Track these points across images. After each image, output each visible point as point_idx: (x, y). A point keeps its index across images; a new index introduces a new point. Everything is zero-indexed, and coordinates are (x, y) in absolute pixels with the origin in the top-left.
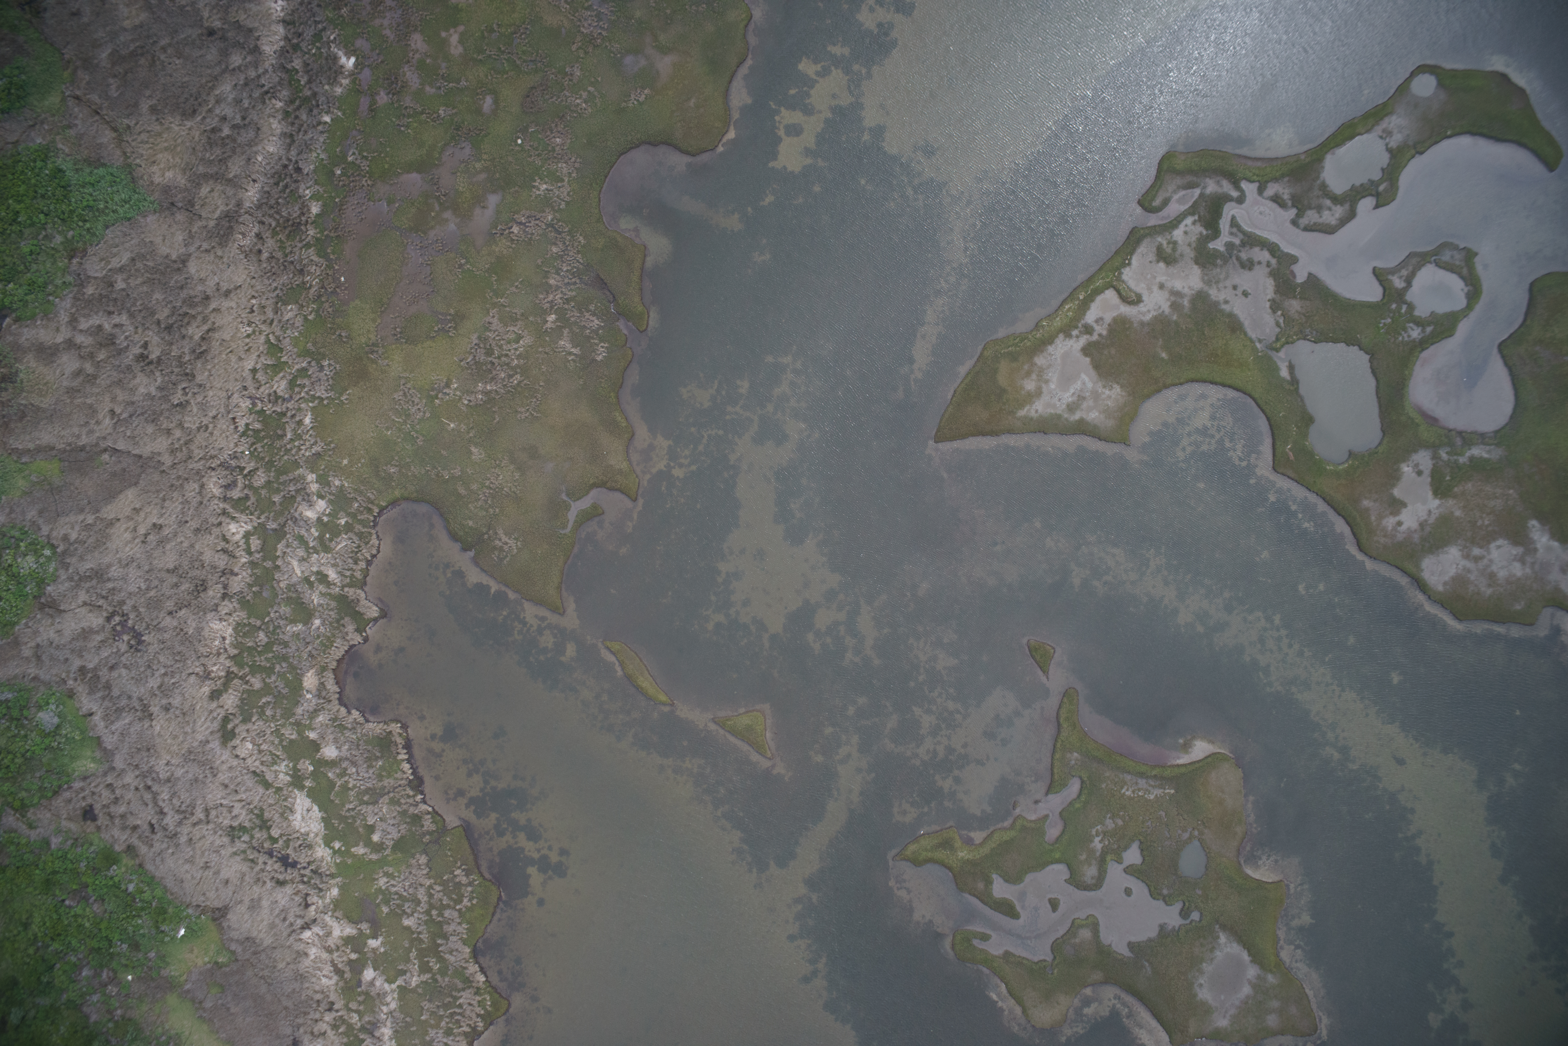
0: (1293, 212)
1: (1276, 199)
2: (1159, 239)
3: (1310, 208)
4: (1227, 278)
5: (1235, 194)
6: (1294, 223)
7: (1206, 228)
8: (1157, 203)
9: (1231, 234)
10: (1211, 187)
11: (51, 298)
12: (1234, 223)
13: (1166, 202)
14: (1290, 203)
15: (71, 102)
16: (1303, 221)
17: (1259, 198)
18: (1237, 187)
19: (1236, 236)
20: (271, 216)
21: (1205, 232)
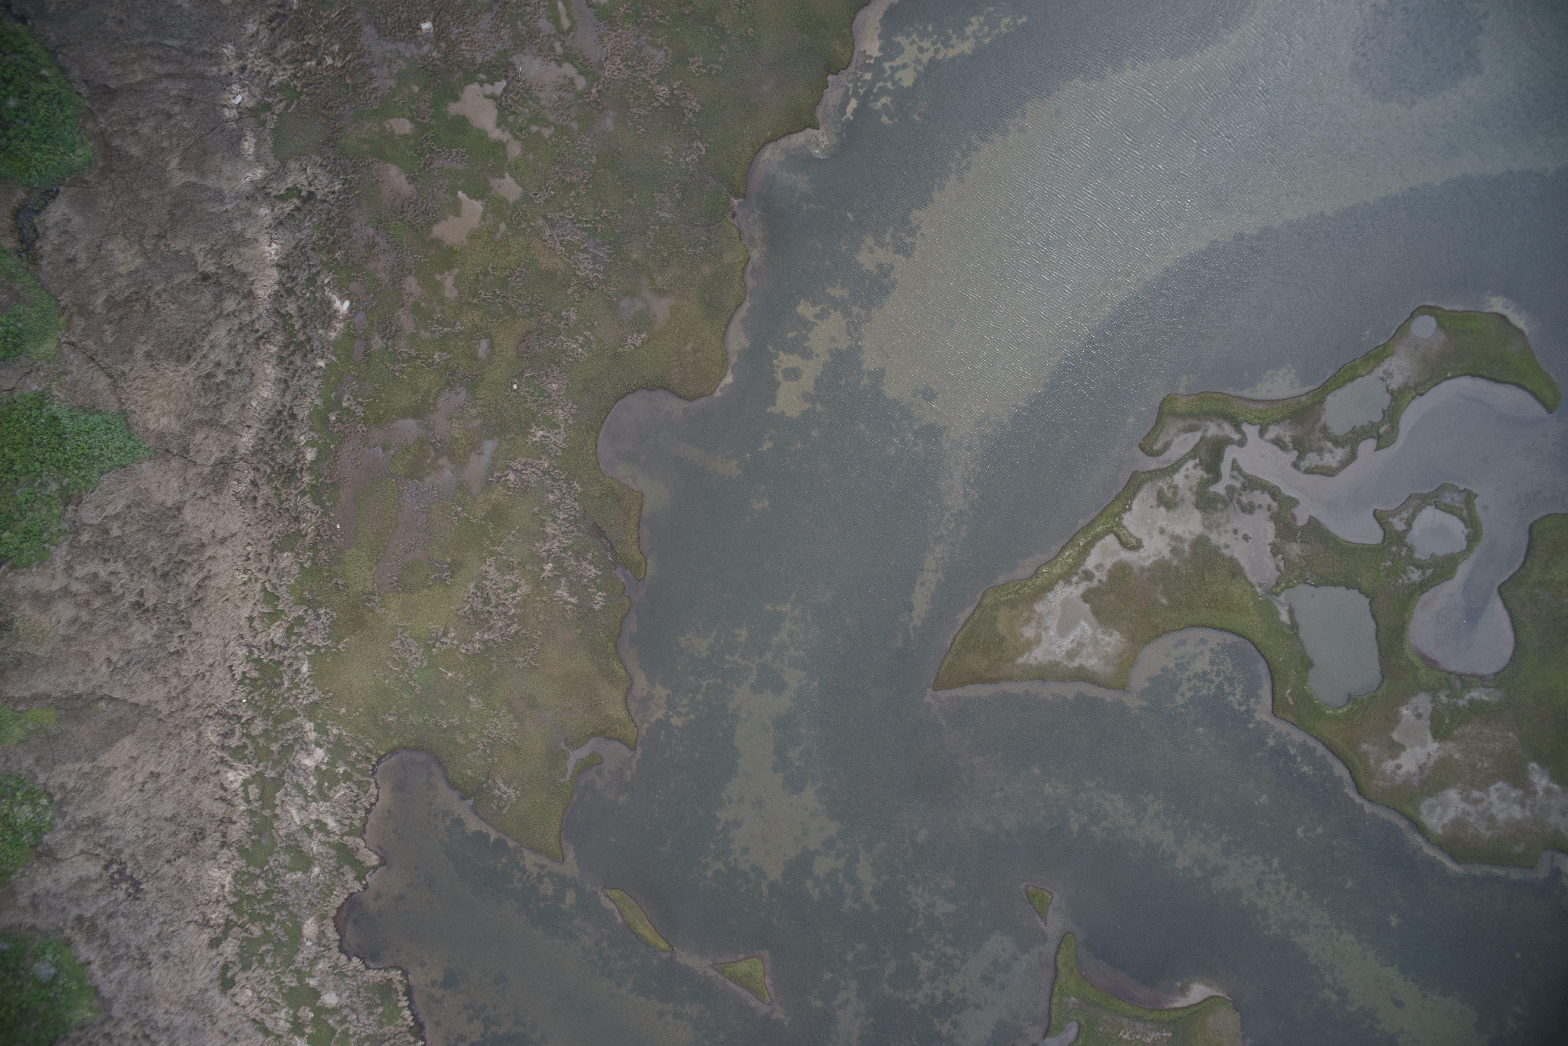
0: (1295, 454)
1: (1278, 442)
2: (1160, 484)
3: (1311, 451)
4: (1228, 521)
5: (1236, 437)
6: (1295, 465)
7: (1207, 472)
8: (1157, 447)
9: (1233, 477)
10: (1213, 430)
11: (46, 546)
12: (1235, 466)
13: (1167, 446)
14: (1291, 446)
15: (66, 349)
16: (1305, 464)
17: (1261, 441)
18: (1238, 429)
19: (1237, 479)
20: (266, 463)
21: (1206, 476)
